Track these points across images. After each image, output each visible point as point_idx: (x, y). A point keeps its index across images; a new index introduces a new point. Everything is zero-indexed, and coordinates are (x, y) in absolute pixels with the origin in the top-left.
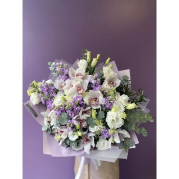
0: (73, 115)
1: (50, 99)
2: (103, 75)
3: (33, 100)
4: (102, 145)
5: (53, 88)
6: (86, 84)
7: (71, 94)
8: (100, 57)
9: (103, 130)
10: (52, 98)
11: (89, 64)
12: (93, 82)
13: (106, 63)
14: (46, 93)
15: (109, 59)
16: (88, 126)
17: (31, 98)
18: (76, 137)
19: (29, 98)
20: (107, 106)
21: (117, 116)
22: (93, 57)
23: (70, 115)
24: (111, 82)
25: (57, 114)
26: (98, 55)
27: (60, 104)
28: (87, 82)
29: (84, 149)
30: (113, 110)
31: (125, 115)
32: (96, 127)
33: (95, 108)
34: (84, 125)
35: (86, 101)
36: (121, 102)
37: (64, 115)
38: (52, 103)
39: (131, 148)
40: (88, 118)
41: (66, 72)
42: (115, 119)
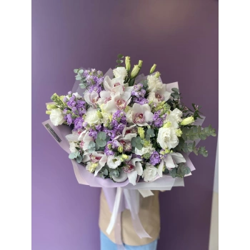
0: (113, 135)
1: (79, 117)
2: (147, 87)
3: (54, 119)
4: (150, 174)
5: (83, 102)
6: (127, 97)
7: (108, 109)
8: (143, 63)
9: (152, 153)
10: (82, 115)
11: (129, 72)
12: (136, 94)
13: (151, 70)
14: (74, 109)
15: (155, 65)
16: (133, 148)
17: (51, 117)
18: (118, 163)
19: (48, 117)
20: (157, 123)
21: (171, 132)
22: (133, 63)
23: (109, 135)
24: (158, 96)
25: (90, 135)
26: (140, 62)
27: (96, 122)
28: (128, 94)
29: (127, 179)
30: (165, 126)
31: (181, 132)
32: (143, 149)
33: (141, 125)
34: (128, 147)
35: (129, 117)
36: (174, 117)
37: (103, 135)
38: (82, 121)
39: (186, 176)
40: (133, 139)
41: (100, 81)
42: (169, 136)
